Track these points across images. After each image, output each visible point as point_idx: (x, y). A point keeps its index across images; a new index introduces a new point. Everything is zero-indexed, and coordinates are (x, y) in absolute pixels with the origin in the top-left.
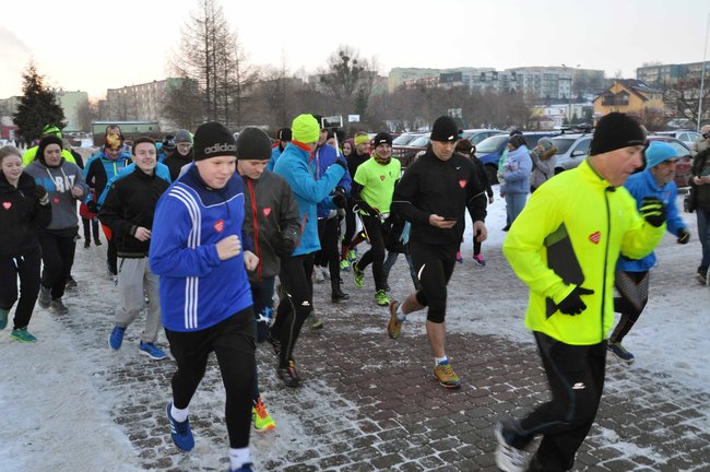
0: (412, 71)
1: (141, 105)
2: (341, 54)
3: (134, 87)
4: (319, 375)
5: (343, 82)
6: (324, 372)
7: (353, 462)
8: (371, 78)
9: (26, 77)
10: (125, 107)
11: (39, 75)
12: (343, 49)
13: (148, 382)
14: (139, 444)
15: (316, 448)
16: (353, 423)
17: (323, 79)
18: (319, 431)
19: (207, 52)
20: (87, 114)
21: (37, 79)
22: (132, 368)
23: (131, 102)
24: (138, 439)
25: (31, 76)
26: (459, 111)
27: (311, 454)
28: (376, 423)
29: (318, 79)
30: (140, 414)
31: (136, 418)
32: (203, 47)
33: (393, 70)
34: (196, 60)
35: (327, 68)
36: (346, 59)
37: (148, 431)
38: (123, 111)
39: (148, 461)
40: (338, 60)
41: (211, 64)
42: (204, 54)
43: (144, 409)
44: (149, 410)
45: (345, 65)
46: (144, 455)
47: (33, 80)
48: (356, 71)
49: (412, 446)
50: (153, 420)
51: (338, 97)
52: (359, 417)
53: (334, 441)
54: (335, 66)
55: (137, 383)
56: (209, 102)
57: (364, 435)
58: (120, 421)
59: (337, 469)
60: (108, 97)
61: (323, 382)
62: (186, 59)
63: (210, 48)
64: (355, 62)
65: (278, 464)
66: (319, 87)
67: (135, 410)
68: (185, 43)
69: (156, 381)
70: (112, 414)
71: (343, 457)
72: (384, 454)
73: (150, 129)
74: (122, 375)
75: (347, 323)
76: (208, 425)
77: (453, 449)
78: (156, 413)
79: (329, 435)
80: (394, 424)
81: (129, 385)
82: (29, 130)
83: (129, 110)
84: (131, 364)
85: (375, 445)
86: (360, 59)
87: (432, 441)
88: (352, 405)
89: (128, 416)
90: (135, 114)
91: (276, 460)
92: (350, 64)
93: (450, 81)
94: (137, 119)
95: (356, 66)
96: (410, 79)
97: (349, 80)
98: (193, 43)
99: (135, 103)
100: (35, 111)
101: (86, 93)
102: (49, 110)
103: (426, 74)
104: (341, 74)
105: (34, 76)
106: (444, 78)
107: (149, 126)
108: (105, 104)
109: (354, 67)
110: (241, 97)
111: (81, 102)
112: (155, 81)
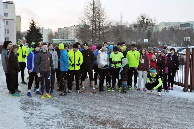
0: (169, 23)
1: (69, 34)
2: (142, 17)
3: (67, 27)
5: (142, 27)
8: (153, 26)
9: (31, 23)
10: (64, 34)
11: (35, 22)
12: (143, 15)
17: (135, 26)
19: (93, 15)
20: (51, 36)
21: (34, 24)
23: (66, 33)
25: (32, 23)
26: (189, 38)
29: (133, 26)
32: (92, 13)
33: (161, 23)
34: (89, 18)
35: (136, 22)
36: (144, 18)
38: (63, 36)
40: (141, 19)
41: (95, 20)
42: (92, 16)
45: (143, 21)
47: (33, 24)
48: (147, 23)
51: (140, 32)
54: (139, 21)
56: (93, 33)
60: (58, 31)
62: (85, 18)
64: (147, 19)
66: (133, 29)
68: (86, 12)
83: (65, 36)
86: (149, 18)
90: (67, 37)
92: (145, 20)
93: (185, 27)
94: (68, 39)
95: (147, 21)
96: (168, 26)
97: (144, 26)
98: (88, 12)
99: (67, 33)
100: (32, 35)
101: (51, 29)
102: (37, 35)
103: (175, 24)
104: (142, 24)
105: (33, 23)
106: (182, 25)
107: (72, 41)
108: (57, 33)
109: (146, 22)
110: (105, 31)
111: (49, 32)
112: (75, 26)
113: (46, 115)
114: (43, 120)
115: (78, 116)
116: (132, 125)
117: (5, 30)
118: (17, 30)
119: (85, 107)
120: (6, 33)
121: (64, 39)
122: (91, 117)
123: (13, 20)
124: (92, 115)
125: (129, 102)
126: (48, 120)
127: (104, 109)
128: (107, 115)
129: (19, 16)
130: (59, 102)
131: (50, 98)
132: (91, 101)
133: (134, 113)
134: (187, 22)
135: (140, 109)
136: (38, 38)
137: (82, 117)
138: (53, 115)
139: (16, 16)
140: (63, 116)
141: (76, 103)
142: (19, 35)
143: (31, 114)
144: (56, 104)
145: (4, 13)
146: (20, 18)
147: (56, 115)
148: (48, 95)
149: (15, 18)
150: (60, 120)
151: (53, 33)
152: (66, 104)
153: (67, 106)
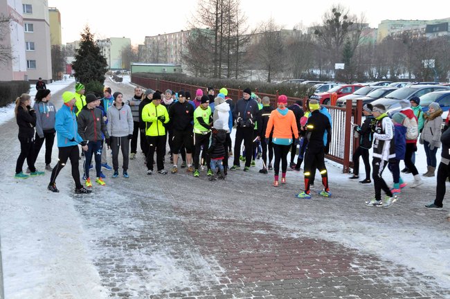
0: (401, 23)
1: (170, 50)
2: (334, 10)
3: (166, 35)
4: (213, 253)
5: (334, 35)
6: (217, 252)
7: (206, 295)
8: (359, 31)
9: (83, 35)
10: (158, 50)
11: (92, 33)
12: (336, 7)
13: (118, 247)
14: (102, 275)
15: (191, 287)
16: (217, 278)
17: (317, 31)
18: (197, 280)
19: (217, 14)
20: (129, 56)
21: (90, 36)
22: (111, 240)
23: (162, 48)
24: (103, 273)
25: (86, 34)
26: (432, 61)
27: (187, 289)
28: (230, 280)
29: (314, 31)
30: (107, 262)
31: (105, 264)
32: (213, 10)
33: (383, 23)
34: (208, 21)
36: (338, 15)
37: (109, 270)
38: (156, 55)
39: (105, 283)
40: (331, 16)
41: (219, 24)
42: (215, 16)
43: (111, 260)
44: (113, 261)
45: (337, 20)
46: (104, 280)
47: (87, 37)
48: (345, 25)
49: (242, 292)
50: (114, 266)
51: (329, 46)
52: (223, 276)
53: (202, 285)
54: (328, 21)
55: (112, 247)
56: (216, 53)
57: (220, 284)
58: (97, 265)
59: (196, 297)
60: (145, 43)
61: (213, 257)
62: (200, 19)
63: (219, 11)
64: (345, 17)
65: (168, 291)
66: (314, 39)
67: (106, 260)
68: (200, 7)
69: (122, 247)
70: (94, 261)
71: (202, 292)
72: (225, 294)
73: (175, 70)
74: (105, 243)
75: (247, 226)
76: (141, 271)
77: (263, 297)
78: (116, 263)
79: (201, 282)
80: (240, 281)
81: (107, 248)
82: (83, 74)
83: (160, 54)
84: (112, 237)
85: (222, 290)
86: (350, 15)
87: (254, 291)
88: (223, 270)
89: (101, 263)
90: (165, 56)
91: (168, 290)
92: (341, 19)
93: (436, 31)
94: (166, 62)
95: (346, 20)
96: (398, 30)
97: (339, 33)
98: (206, 7)
99: (166, 48)
100: (87, 60)
101: (129, 39)
102: (97, 60)
103: (414, 25)
104: (333, 28)
105: (88, 34)
106: (431, 28)
107: (175, 68)
108: (143, 48)
109: (344, 22)
110: (239, 51)
111: (125, 47)
112: (182, 31)
113: (106, 204)
114: (102, 209)
115: (153, 205)
116: (227, 216)
117: (27, 43)
118: (51, 41)
119: (167, 195)
120: (29, 50)
121: (157, 62)
122: (172, 207)
123: (44, 20)
124: (174, 204)
125: (240, 188)
126: (111, 209)
127: (196, 197)
128: (197, 204)
129: (56, 11)
130: (129, 188)
131: (104, 185)
132: (179, 187)
133: (240, 202)
134: (443, 20)
135: (252, 198)
136: (99, 67)
137: (159, 207)
138: (118, 204)
139: (50, 10)
140: (132, 205)
141: (156, 188)
142: (57, 55)
143: (86, 202)
144: (124, 189)
145: (24, 5)
146: (59, 14)
147: (121, 204)
148: (100, 181)
149: (46, 17)
150: (126, 209)
151: (133, 48)
152: (138, 190)
153: (141, 193)
